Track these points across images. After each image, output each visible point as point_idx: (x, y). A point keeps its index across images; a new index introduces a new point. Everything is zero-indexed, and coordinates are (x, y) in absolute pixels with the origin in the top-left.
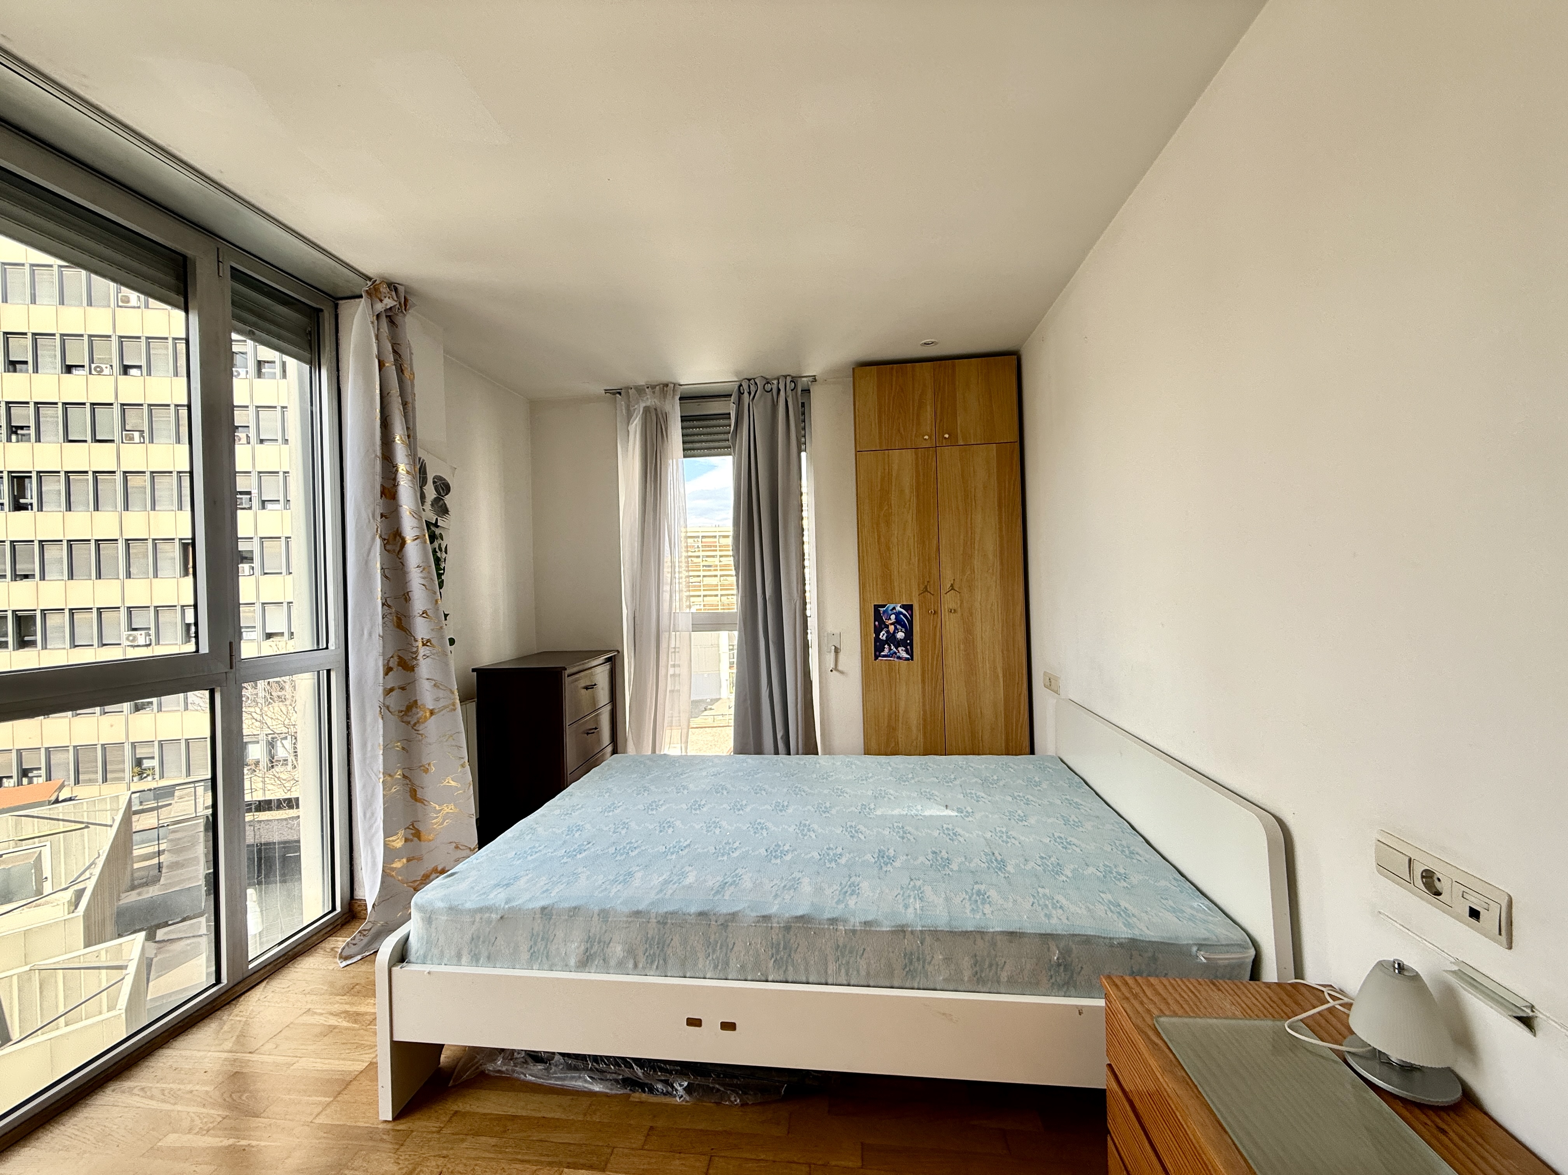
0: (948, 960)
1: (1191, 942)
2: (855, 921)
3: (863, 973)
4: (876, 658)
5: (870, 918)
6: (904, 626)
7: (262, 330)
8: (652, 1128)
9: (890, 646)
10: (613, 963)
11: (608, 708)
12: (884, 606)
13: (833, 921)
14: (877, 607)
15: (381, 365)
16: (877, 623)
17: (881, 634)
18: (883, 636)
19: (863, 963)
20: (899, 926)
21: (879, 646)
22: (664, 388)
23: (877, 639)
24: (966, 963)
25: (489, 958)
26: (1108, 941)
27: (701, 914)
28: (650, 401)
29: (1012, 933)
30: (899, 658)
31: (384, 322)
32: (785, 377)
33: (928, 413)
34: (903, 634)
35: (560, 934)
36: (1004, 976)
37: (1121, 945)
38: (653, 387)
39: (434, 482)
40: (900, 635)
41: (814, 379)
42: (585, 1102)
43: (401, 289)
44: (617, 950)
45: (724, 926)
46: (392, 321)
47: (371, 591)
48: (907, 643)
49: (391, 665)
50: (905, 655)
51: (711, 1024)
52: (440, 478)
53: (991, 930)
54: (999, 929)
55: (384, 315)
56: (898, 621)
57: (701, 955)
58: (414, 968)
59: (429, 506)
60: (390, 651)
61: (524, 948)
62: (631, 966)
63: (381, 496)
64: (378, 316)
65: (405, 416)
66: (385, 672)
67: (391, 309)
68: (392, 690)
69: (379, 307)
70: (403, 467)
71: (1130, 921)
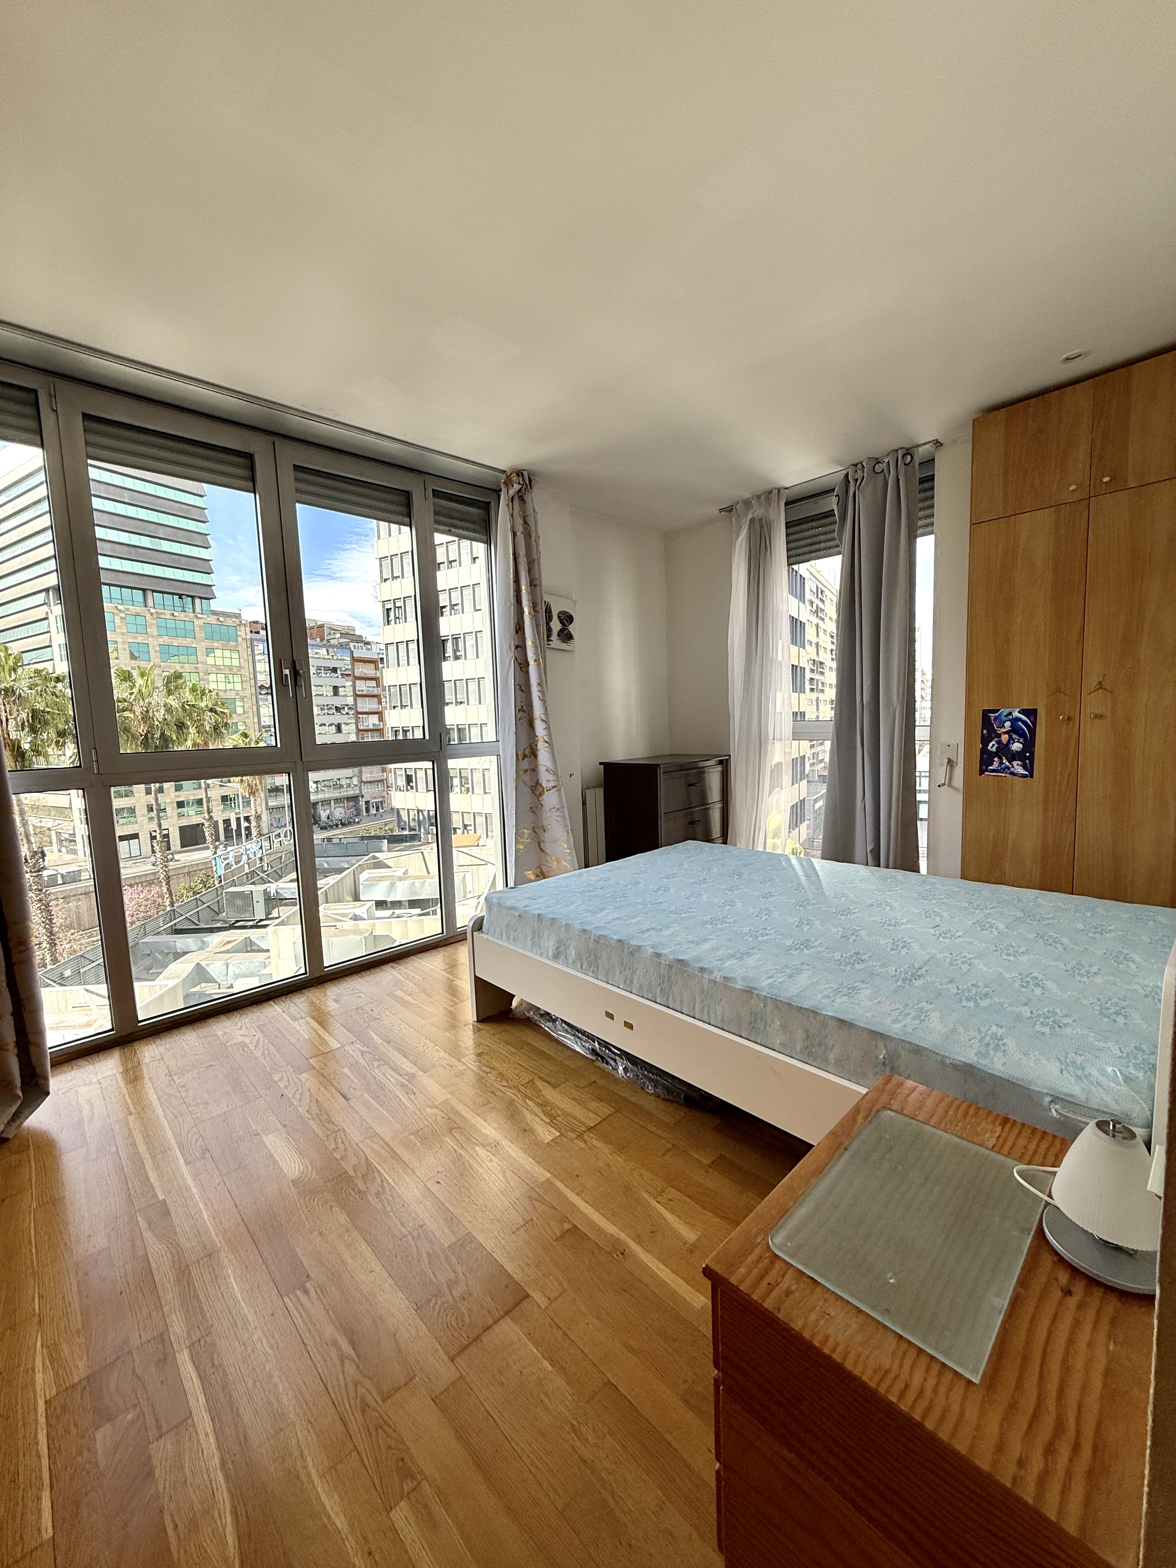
0: (784, 1027)
1: (1045, 1091)
2: (717, 976)
3: (719, 1017)
4: (982, 772)
5: (730, 976)
6: (1022, 734)
7: (456, 527)
8: (595, 1082)
9: (1000, 758)
10: (570, 961)
11: (719, 805)
12: (996, 711)
13: (702, 970)
14: (986, 713)
15: (514, 535)
16: (985, 732)
17: (991, 745)
18: (992, 746)
19: (719, 1009)
20: (749, 987)
21: (986, 759)
22: (770, 495)
23: (984, 750)
24: (800, 1035)
25: (514, 939)
26: (940, 1058)
27: (619, 941)
28: (758, 511)
29: (842, 1022)
30: (1013, 774)
31: (516, 501)
32: (897, 451)
33: (1081, 452)
34: (1021, 746)
35: (546, 934)
36: (832, 1057)
37: (955, 1067)
38: (759, 497)
39: (559, 617)
40: (1017, 746)
41: (938, 444)
42: (569, 1053)
43: (525, 473)
44: (572, 952)
45: (632, 954)
46: (522, 500)
47: (510, 700)
48: (1027, 757)
49: (526, 752)
50: (1021, 771)
51: (619, 1020)
52: (564, 613)
53: (824, 1013)
54: (830, 1014)
55: (516, 497)
56: (1015, 730)
57: (617, 971)
58: (484, 936)
59: (554, 637)
60: (524, 744)
61: (529, 938)
62: (579, 966)
63: (517, 632)
64: (512, 498)
65: (530, 571)
66: (520, 758)
67: (520, 490)
68: (526, 771)
69: (512, 492)
70: (526, 610)
71: (992, 1053)
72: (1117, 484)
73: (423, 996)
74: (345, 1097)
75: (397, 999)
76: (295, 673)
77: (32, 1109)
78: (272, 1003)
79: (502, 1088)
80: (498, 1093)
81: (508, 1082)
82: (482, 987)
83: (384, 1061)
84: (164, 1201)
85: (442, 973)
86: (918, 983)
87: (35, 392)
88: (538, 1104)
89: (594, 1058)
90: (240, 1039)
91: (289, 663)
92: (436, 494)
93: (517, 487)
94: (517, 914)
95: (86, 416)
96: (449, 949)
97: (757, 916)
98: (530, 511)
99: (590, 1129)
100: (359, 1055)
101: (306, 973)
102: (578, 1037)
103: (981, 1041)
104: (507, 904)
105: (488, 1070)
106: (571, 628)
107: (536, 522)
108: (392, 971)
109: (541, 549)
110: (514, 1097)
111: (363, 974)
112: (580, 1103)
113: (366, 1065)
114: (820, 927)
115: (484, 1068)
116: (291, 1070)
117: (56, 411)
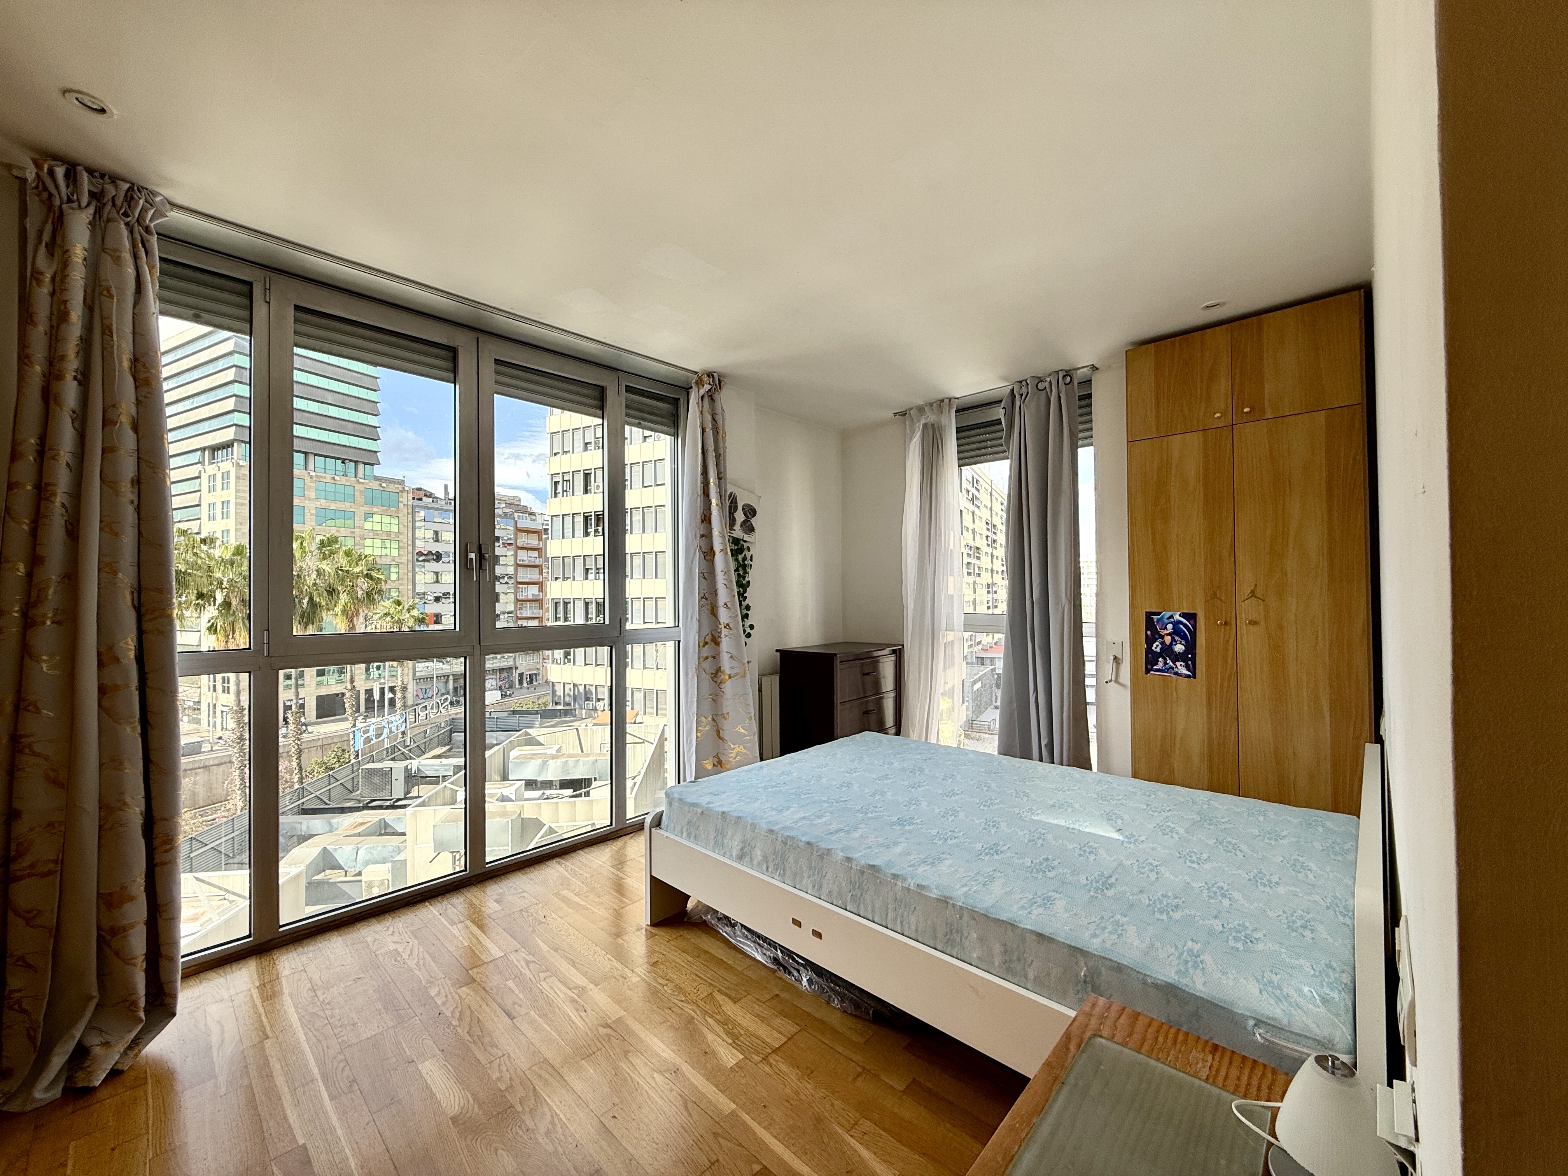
0: (981, 940)
1: (1248, 1014)
2: (911, 883)
3: (913, 927)
4: (1148, 671)
5: (924, 883)
6: (1184, 637)
7: (646, 420)
8: (777, 995)
9: (1165, 659)
10: (755, 863)
11: (892, 695)
12: (1159, 614)
13: (895, 876)
14: (1149, 615)
15: (703, 431)
16: (1149, 633)
17: (1155, 645)
18: (1157, 647)
19: (913, 919)
20: (944, 897)
21: (1151, 660)
22: (941, 404)
23: (1149, 650)
24: (997, 948)
25: (695, 837)
26: (1141, 977)
27: (808, 843)
28: (931, 417)
29: (1040, 935)
30: (1177, 674)
31: (706, 399)
32: (1057, 372)
33: (1223, 384)
34: (1183, 647)
35: (730, 833)
36: (1031, 975)
37: (1156, 986)
38: (931, 405)
39: (743, 509)
40: (1179, 648)
41: (1094, 368)
42: (749, 961)
43: (716, 375)
44: (758, 854)
45: (821, 857)
46: (712, 399)
47: (693, 588)
48: (1189, 657)
49: (707, 640)
50: (1184, 671)
51: (807, 927)
52: (748, 505)
53: (1022, 926)
54: (1028, 927)
55: (706, 396)
56: (1176, 632)
57: (805, 875)
58: (662, 832)
59: (737, 527)
60: (706, 630)
61: (712, 837)
62: (765, 868)
63: (702, 522)
64: (703, 397)
65: (718, 464)
66: (701, 645)
67: (710, 390)
68: (707, 658)
69: (702, 391)
70: (714, 502)
71: (1191, 971)
72: (1257, 414)
73: (592, 896)
74: (509, 1015)
75: (564, 899)
76: (481, 557)
77: (153, 1034)
78: (427, 904)
79: (679, 1003)
80: (676, 1009)
81: (685, 996)
82: (659, 889)
83: (551, 972)
84: (304, 1147)
85: (611, 869)
86: (1110, 893)
87: (250, 284)
88: (718, 1022)
89: (775, 967)
90: (392, 947)
91: (475, 549)
92: (629, 389)
93: (707, 387)
94: (700, 811)
95: (297, 308)
96: (618, 844)
97: (943, 816)
98: (719, 411)
99: (775, 1051)
100: (523, 964)
101: (465, 870)
102: (759, 944)
103: (1179, 958)
104: (689, 800)
105: (664, 982)
106: (754, 520)
107: (723, 419)
108: (558, 867)
109: (727, 444)
110: (691, 1012)
111: (527, 870)
112: (763, 1019)
113: (532, 977)
114: (1006, 829)
115: (660, 980)
116: (449, 983)
117: (269, 303)
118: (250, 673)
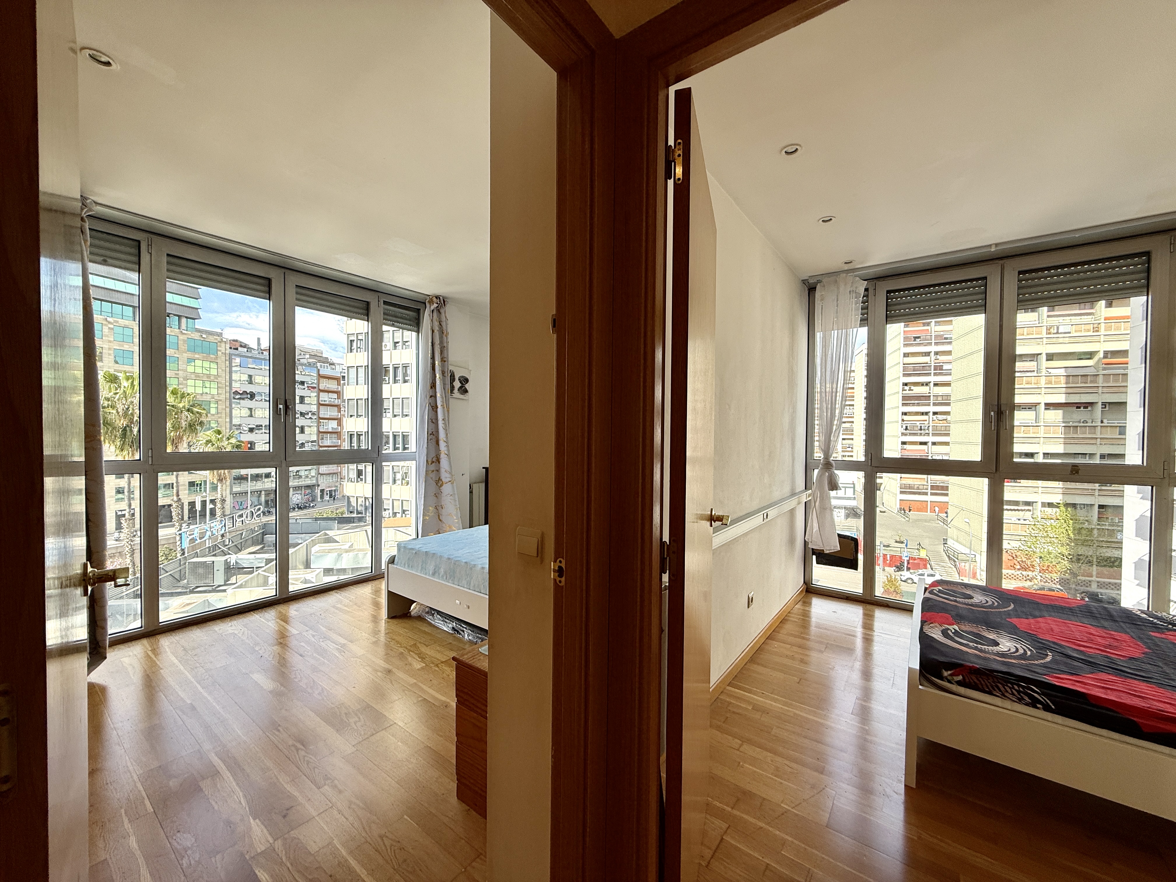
7: (398, 322)
8: (451, 643)
10: (441, 576)
15: (433, 331)
25: (412, 567)
27: (466, 563)
31: (435, 313)
35: (429, 562)
39: (459, 379)
43: (441, 298)
44: (442, 571)
45: (471, 569)
46: (439, 311)
47: (424, 428)
49: (434, 460)
51: (463, 604)
52: (463, 377)
55: (435, 311)
57: (464, 579)
58: (395, 566)
59: (456, 390)
60: (433, 454)
61: (420, 565)
62: (445, 577)
63: (431, 388)
64: (433, 311)
65: (442, 352)
66: (430, 463)
67: (438, 306)
68: (433, 471)
69: (432, 308)
70: (438, 375)
73: (355, 607)
74: (301, 655)
75: (337, 608)
76: (286, 407)
77: (94, 667)
78: (252, 613)
79: (397, 648)
80: (395, 650)
81: (401, 645)
82: (392, 596)
83: (326, 638)
84: (191, 704)
85: (369, 595)
87: (139, 242)
88: (416, 654)
89: (453, 632)
90: (231, 631)
91: (283, 402)
92: (385, 303)
93: (435, 305)
94: (414, 552)
95: (168, 255)
96: (376, 582)
98: (443, 319)
99: (442, 662)
100: (311, 636)
101: (276, 596)
102: (445, 622)
104: (410, 547)
105: (390, 640)
106: (467, 386)
107: (447, 324)
108: (336, 594)
109: (449, 340)
110: (403, 651)
111: (315, 596)
112: (439, 652)
113: (315, 641)
115: (388, 640)
116: (267, 645)
117: (151, 254)
118: (140, 474)
